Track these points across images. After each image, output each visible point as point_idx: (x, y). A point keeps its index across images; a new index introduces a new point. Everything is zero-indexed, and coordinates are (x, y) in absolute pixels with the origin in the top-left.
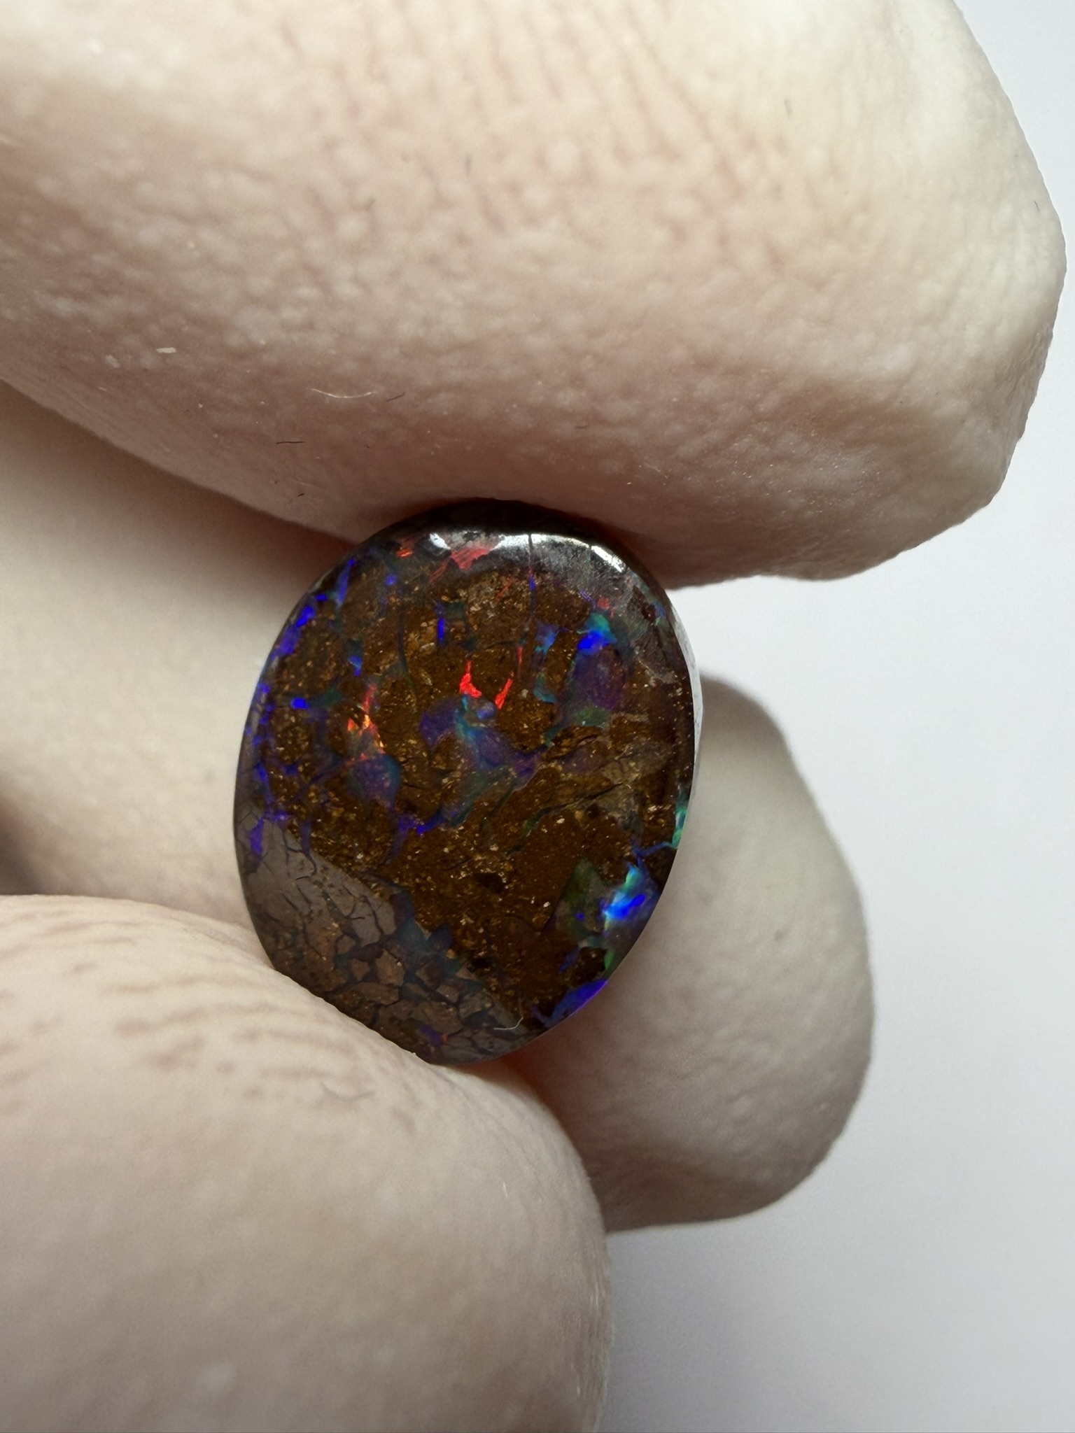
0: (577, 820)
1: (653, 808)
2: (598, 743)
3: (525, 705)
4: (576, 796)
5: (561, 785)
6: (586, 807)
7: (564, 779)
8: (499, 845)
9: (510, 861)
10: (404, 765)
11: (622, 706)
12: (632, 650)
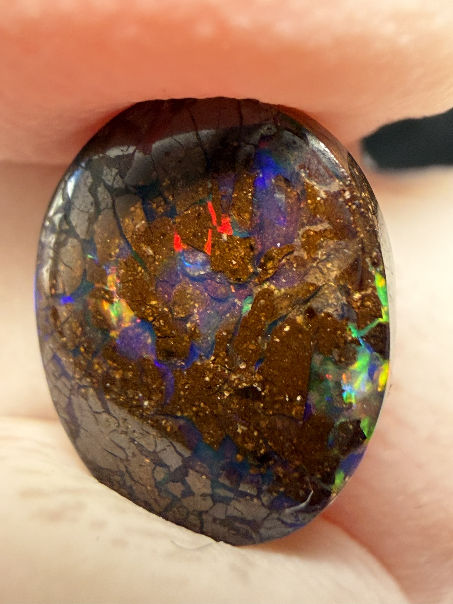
0: (300, 325)
1: (357, 296)
2: (295, 257)
3: (228, 246)
4: (293, 306)
5: (278, 300)
6: (304, 311)
7: (279, 294)
8: (245, 362)
9: (258, 372)
10: (154, 323)
11: (305, 221)
12: (298, 174)
